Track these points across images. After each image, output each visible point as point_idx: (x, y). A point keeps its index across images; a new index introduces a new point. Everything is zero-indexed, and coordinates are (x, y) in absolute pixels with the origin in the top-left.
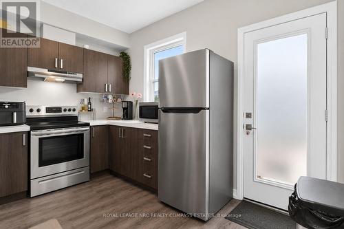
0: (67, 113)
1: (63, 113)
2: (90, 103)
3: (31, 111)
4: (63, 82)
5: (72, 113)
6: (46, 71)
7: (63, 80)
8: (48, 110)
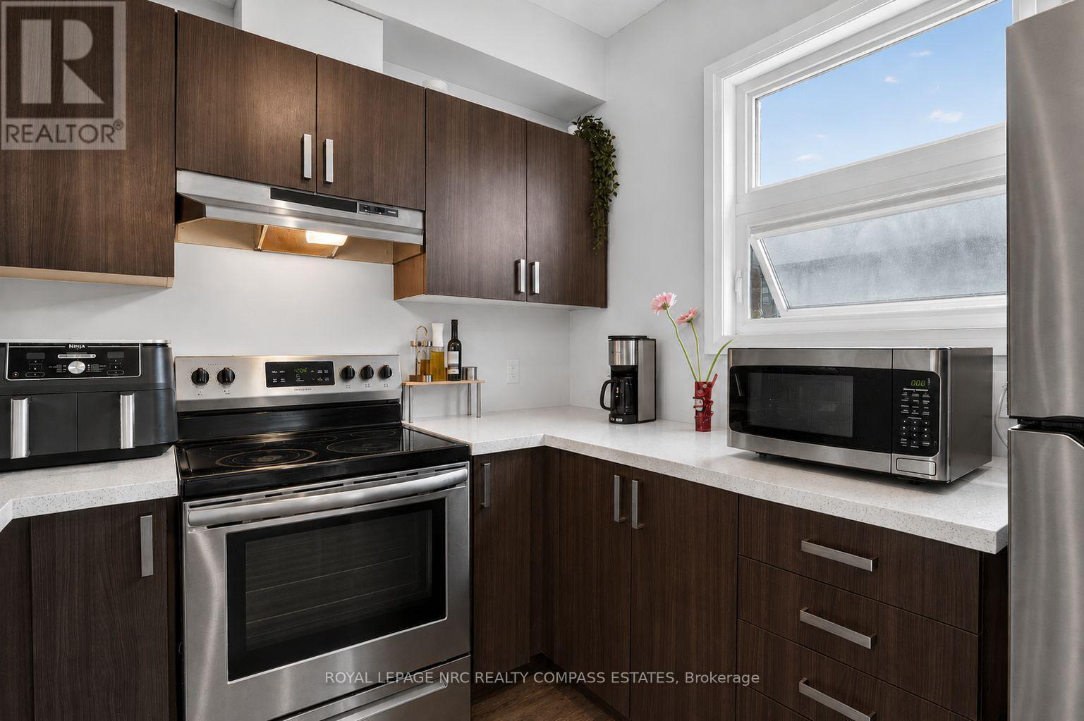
0: (356, 387)
1: (339, 388)
2: (455, 344)
3: (199, 377)
4: (342, 252)
5: (375, 386)
6: (261, 193)
7: (339, 240)
8: (279, 374)
